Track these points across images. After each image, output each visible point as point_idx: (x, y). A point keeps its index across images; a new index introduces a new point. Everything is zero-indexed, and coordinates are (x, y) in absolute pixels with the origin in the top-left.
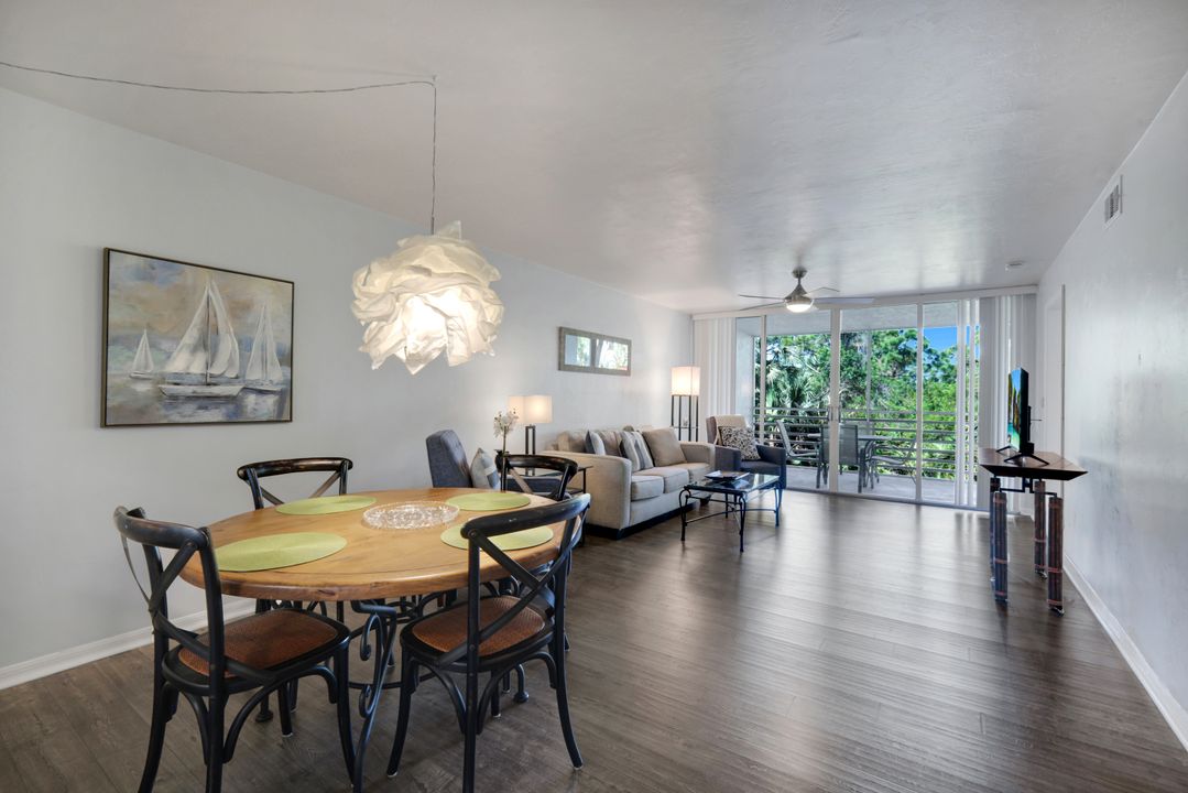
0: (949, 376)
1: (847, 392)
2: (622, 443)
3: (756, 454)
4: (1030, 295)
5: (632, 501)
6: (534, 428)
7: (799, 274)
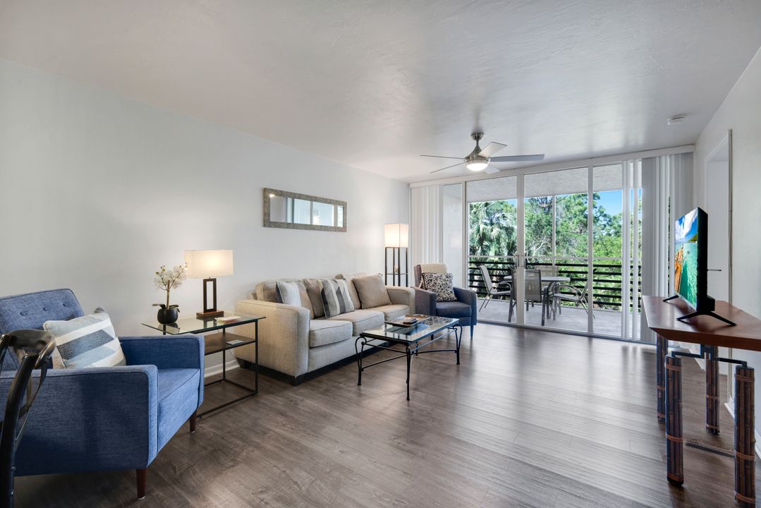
0: (618, 232)
1: (547, 244)
2: (323, 290)
3: (453, 295)
4: (687, 152)
5: (310, 348)
6: (214, 281)
7: (477, 136)
